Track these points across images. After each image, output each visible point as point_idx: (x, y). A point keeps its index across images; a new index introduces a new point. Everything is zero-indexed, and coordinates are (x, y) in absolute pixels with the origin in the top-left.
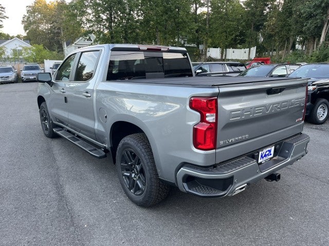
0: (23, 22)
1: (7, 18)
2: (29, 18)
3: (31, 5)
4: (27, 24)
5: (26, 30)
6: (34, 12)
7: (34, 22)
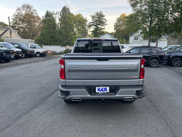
0: (114, 26)
1: (107, 24)
2: (117, 24)
3: (119, 17)
4: (116, 26)
5: (115, 30)
6: (120, 21)
7: (119, 26)
